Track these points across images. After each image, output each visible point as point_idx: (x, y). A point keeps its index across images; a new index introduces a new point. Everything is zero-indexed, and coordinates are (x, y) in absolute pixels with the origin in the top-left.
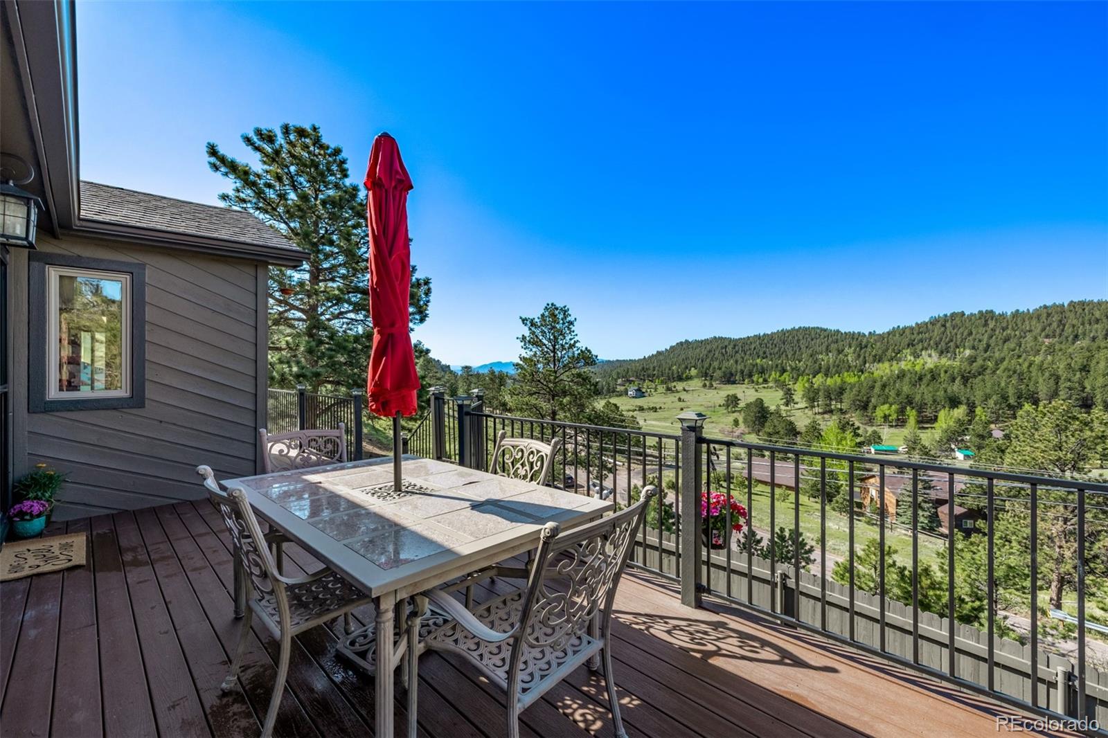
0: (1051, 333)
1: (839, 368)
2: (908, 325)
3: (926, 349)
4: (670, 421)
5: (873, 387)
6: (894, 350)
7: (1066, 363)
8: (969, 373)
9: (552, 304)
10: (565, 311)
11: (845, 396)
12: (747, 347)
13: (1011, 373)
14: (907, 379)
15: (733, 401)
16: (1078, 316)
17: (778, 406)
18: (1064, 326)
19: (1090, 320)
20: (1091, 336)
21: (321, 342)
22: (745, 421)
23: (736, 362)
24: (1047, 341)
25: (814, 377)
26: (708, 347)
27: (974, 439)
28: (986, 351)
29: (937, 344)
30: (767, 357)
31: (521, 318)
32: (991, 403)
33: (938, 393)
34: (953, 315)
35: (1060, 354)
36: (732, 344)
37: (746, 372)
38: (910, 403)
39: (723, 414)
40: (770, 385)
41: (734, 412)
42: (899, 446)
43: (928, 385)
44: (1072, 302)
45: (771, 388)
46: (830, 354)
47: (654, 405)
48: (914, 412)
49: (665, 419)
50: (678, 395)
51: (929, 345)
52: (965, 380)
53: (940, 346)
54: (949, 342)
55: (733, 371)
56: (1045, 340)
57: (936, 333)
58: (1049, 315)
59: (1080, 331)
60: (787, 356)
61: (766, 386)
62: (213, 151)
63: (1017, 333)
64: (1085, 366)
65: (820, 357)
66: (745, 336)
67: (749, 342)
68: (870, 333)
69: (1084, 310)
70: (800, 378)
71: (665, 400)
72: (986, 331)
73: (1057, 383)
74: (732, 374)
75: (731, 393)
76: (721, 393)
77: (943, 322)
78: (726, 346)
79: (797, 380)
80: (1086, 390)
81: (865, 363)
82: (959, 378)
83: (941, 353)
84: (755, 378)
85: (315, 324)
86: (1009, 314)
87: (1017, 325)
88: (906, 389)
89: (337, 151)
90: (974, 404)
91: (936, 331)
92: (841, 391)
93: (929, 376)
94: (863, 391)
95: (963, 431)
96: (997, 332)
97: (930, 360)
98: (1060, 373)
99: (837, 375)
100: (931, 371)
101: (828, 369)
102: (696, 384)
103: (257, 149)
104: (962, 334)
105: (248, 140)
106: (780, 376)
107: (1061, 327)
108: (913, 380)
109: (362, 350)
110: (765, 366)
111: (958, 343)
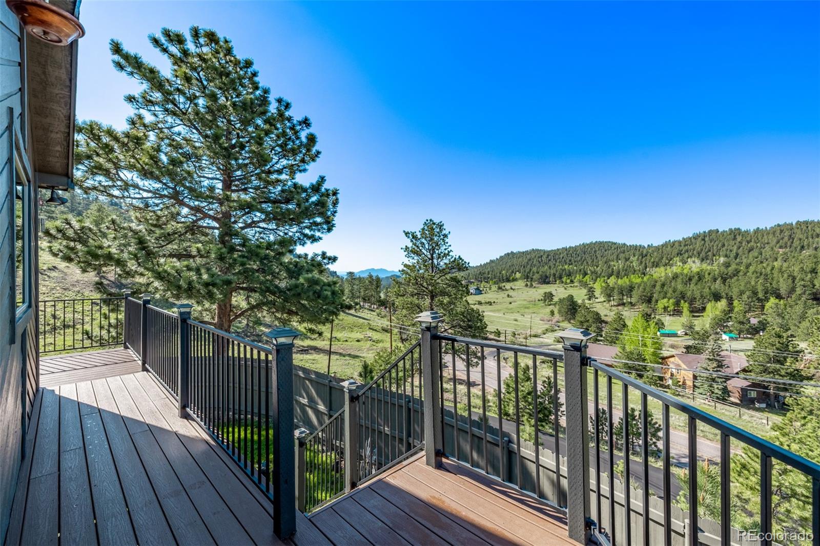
0: (783, 245)
1: (627, 272)
2: (676, 239)
3: (691, 257)
4: (502, 312)
5: (654, 286)
6: (667, 258)
7: (799, 267)
8: (726, 274)
9: (431, 220)
10: (441, 226)
11: (634, 293)
12: (557, 257)
13: (759, 274)
14: (679, 280)
15: (549, 297)
16: (803, 232)
17: (583, 300)
18: (793, 239)
19: (812, 235)
20: (814, 246)
21: (232, 249)
22: (560, 312)
23: (550, 267)
24: (781, 251)
25: (609, 278)
26: (528, 257)
27: (736, 325)
28: (736, 258)
29: (699, 254)
30: (572, 264)
31: (404, 232)
32: (745, 297)
33: (704, 290)
34: (710, 231)
35: (793, 260)
36: (546, 254)
37: (557, 275)
38: (683, 297)
39: (542, 306)
40: (576, 284)
41: (550, 305)
42: (679, 330)
43: (696, 284)
44: (798, 221)
45: (576, 287)
46: (620, 262)
47: (490, 300)
48: (687, 305)
49: (499, 311)
50: (507, 293)
51: (693, 254)
52: (724, 280)
53: (701, 255)
54: (707, 252)
55: (548, 274)
56: (780, 250)
57: (698, 245)
58: (781, 231)
59: (805, 243)
60: (587, 263)
61: (572, 285)
62: (117, 49)
63: (758, 245)
64: (814, 269)
65: (612, 263)
66: (556, 248)
67: (558, 253)
68: (649, 245)
69: (807, 227)
70: (598, 279)
71: (497, 296)
72: (735, 244)
73: (794, 282)
74: (547, 277)
75: (548, 291)
76: (541, 291)
77: (703, 237)
78: (542, 256)
79: (596, 280)
80: (815, 287)
81: (646, 268)
82: (720, 279)
83: (702, 260)
84: (564, 280)
85: (228, 232)
86: (752, 230)
87: (758, 239)
88: (680, 287)
89: (249, 64)
90: (732, 298)
91: (698, 243)
92: (631, 289)
93: (696, 277)
94: (648, 289)
95: (728, 319)
96: (743, 244)
97: (694, 266)
98: (796, 274)
99: (626, 277)
100: (698, 273)
101: (618, 273)
102: (520, 284)
103: (165, 50)
104: (717, 246)
105: (156, 42)
106: (583, 278)
107: (791, 240)
108: (684, 280)
109: (274, 257)
110: (572, 271)
111: (715, 252)
